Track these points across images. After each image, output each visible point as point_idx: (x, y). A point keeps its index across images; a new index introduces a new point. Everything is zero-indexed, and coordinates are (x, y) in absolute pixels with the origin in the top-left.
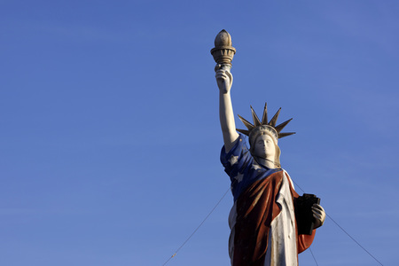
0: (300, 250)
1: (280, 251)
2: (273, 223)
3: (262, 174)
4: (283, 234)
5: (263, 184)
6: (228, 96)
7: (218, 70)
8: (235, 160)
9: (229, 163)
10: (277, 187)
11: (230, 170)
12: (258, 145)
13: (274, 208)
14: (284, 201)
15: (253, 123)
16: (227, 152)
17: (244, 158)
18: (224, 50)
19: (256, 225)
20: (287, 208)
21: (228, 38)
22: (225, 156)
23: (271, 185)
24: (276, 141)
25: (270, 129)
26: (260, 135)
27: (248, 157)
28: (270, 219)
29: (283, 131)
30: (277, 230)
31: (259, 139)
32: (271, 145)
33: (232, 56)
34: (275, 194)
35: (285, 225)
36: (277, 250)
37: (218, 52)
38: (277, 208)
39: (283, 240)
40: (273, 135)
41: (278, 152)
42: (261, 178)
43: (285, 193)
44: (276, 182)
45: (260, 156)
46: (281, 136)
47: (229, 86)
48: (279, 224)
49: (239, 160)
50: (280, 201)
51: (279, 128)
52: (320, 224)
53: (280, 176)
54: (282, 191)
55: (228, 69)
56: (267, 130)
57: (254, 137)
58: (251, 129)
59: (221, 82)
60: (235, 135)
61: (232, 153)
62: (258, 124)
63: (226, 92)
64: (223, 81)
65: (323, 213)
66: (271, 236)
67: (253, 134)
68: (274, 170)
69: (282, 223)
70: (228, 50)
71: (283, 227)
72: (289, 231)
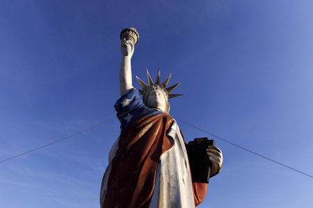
2: (163, 157)
3: (152, 112)
4: (176, 173)
8: (127, 102)
9: (122, 105)
10: (168, 124)
13: (164, 142)
14: (177, 136)
18: (129, 31)
19: (140, 157)
23: (161, 121)
26: (153, 89)
30: (168, 166)
34: (167, 128)
37: (125, 32)
38: (169, 142)
41: (168, 107)
42: (150, 114)
44: (167, 119)
50: (172, 134)
51: (169, 89)
54: (174, 127)
55: (131, 41)
60: (130, 87)
61: (125, 97)
63: (127, 55)
66: (160, 174)
69: (175, 160)
71: (176, 164)
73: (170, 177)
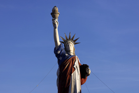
0: (82, 84)
1: (75, 84)
2: (72, 74)
3: (68, 57)
4: (76, 78)
5: (69, 61)
6: (57, 29)
7: (53, 20)
8: (59, 52)
9: (57, 53)
10: (74, 62)
11: (58, 56)
12: (67, 47)
13: (73, 69)
14: (76, 67)
15: (65, 39)
16: (56, 49)
17: (62, 51)
18: (55, 13)
20: (77, 69)
21: (57, 9)
22: (56, 51)
23: (72, 61)
24: (74, 46)
25: (71, 41)
26: (68, 43)
27: (64, 51)
28: (71, 73)
29: (76, 42)
30: (74, 77)
31: (67, 45)
32: (72, 47)
33: (58, 15)
34: (73, 64)
35: (76, 75)
36: (74, 84)
37: (53, 14)
38: (74, 69)
39: (76, 80)
40: (73, 44)
41: (74, 49)
42: (68, 59)
43: (77, 64)
44: (73, 60)
45: (68, 51)
46: (75, 44)
47: (57, 26)
48: (74, 75)
49: (61, 52)
50: (75, 67)
51: (75, 41)
52: (89, 75)
53: (75, 58)
54: (75, 63)
55: (57, 20)
56: (70, 42)
57: (66, 44)
58: (65, 41)
59: (54, 25)
60: (59, 43)
61: (58, 50)
62: (67, 40)
63: (56, 28)
64: (55, 24)
65: (90, 71)
66: (72, 79)
67: (66, 43)
68: (73, 56)
69: (75, 75)
70: (57, 13)
72: (78, 77)
73: (74, 79)
